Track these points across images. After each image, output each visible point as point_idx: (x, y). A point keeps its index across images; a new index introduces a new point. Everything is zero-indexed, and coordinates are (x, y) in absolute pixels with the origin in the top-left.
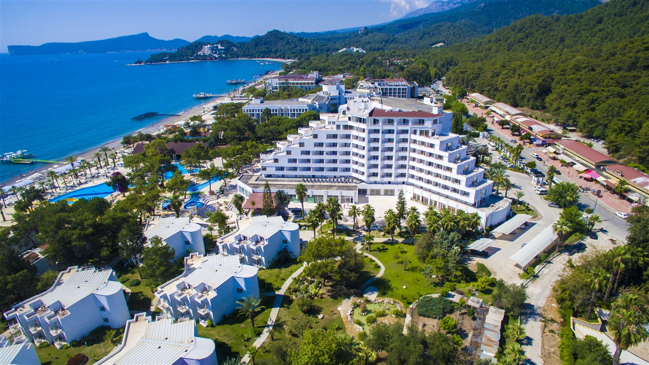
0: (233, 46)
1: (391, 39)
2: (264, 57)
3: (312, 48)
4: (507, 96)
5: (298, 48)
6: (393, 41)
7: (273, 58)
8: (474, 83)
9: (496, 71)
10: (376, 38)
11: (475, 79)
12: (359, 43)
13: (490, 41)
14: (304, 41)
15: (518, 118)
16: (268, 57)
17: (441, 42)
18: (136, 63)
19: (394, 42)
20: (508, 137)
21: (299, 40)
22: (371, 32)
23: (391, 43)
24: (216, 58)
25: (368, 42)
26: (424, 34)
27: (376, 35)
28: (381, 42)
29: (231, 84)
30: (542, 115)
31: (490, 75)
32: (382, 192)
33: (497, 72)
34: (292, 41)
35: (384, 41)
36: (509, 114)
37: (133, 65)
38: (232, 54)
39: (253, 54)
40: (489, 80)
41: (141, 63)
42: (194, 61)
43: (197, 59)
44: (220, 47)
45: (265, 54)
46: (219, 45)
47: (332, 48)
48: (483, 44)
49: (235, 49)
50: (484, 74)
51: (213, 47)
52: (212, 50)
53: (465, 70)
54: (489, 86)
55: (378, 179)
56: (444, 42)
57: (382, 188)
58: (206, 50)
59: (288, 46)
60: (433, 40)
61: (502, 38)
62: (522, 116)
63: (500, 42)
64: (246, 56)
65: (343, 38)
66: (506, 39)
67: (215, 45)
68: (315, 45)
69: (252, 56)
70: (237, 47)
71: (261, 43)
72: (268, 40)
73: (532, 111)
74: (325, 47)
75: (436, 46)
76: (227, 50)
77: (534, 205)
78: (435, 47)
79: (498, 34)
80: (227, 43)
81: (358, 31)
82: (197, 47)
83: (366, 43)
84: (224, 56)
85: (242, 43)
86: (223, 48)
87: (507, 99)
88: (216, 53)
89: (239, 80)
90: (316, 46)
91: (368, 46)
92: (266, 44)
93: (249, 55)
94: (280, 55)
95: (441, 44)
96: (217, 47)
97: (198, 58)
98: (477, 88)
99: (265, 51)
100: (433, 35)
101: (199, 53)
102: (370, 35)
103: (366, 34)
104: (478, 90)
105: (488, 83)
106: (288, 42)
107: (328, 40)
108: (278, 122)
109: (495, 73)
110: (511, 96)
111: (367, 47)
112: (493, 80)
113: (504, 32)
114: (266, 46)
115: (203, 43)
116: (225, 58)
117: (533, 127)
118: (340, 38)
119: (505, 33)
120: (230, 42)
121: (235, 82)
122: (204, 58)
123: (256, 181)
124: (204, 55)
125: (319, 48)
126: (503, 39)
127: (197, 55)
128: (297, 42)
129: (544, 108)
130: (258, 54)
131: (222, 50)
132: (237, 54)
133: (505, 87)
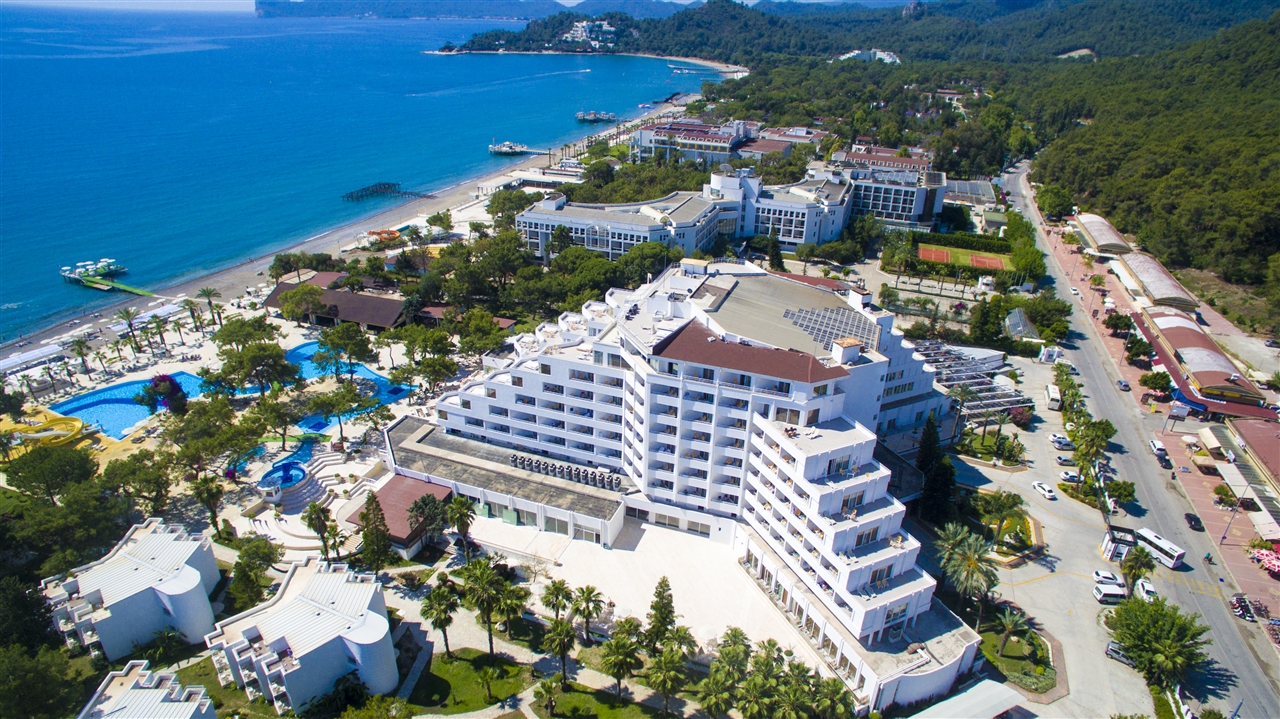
0: (631, 27)
1: (970, 34)
2: (687, 56)
3: (793, 42)
4: (1165, 236)
5: (765, 40)
6: (974, 37)
7: (705, 59)
8: (1100, 185)
9: (1161, 161)
10: (937, 27)
11: (1102, 175)
12: (896, 37)
13: (1200, 57)
14: (779, 24)
15: (1162, 315)
16: (695, 56)
17: (1085, 47)
18: (442, 50)
19: (976, 40)
20: (1115, 366)
21: (769, 23)
22: (930, 14)
23: (969, 41)
24: (594, 50)
25: (917, 37)
26: (1050, 25)
27: (938, 22)
28: (947, 39)
29: (584, 121)
30: (1246, 301)
31: (1143, 170)
32: (683, 525)
33: (1165, 164)
34: (754, 25)
35: (954, 36)
36: (1147, 296)
37: (437, 52)
38: (627, 44)
39: (667, 46)
40: (1137, 183)
41: (451, 50)
42: (551, 52)
43: (557, 50)
44: (606, 27)
45: (690, 50)
46: (606, 23)
47: (835, 45)
48: (1177, 64)
49: (636, 34)
50: (1129, 165)
51: (593, 26)
52: (591, 32)
53: (1088, 147)
54: (1130, 199)
55: (672, 495)
56: (1092, 48)
57: (685, 517)
58: (579, 31)
59: (742, 35)
60: (1068, 39)
61: (1232, 53)
62: (1173, 311)
63: (1225, 63)
64: (653, 50)
65: (868, 21)
66: (1244, 55)
67: (598, 23)
68: (801, 35)
69: (665, 51)
70: (640, 30)
71: (691, 22)
72: (705, 19)
73: (1221, 284)
74: (823, 40)
75: (1069, 57)
76: (618, 34)
77: (1064, 640)
78: (1065, 60)
79: (1227, 41)
80: (621, 20)
81: (902, 8)
82: (562, 23)
83: (911, 40)
84: (611, 45)
85: (653, 20)
86: (613, 29)
87: (1164, 244)
88: (596, 39)
89: (603, 115)
90: (803, 37)
91: (913, 47)
92: (699, 26)
93: (659, 48)
94: (720, 54)
95: (1085, 52)
96: (600, 26)
97: (559, 46)
98: (1101, 198)
99: (693, 42)
100: (1072, 27)
101: (566, 35)
102: (926, 20)
103: (918, 18)
104: (1104, 204)
105: (1133, 189)
106: (746, 25)
107: (836, 24)
108: (574, 263)
109: (1157, 166)
110: (1174, 238)
111: (911, 49)
112: (1145, 185)
113: (1244, 36)
114: (700, 30)
115: (578, 16)
116: (613, 52)
117: (1188, 353)
118: (861, 21)
119: (1248, 37)
120: (627, 17)
121: (591, 117)
122: (572, 47)
123: (419, 442)
124: (573, 41)
125: (807, 42)
126: (1236, 55)
127: (560, 41)
128: (764, 27)
129: (1258, 281)
130: (677, 48)
131: (609, 33)
132: (638, 45)
133: (1171, 208)
